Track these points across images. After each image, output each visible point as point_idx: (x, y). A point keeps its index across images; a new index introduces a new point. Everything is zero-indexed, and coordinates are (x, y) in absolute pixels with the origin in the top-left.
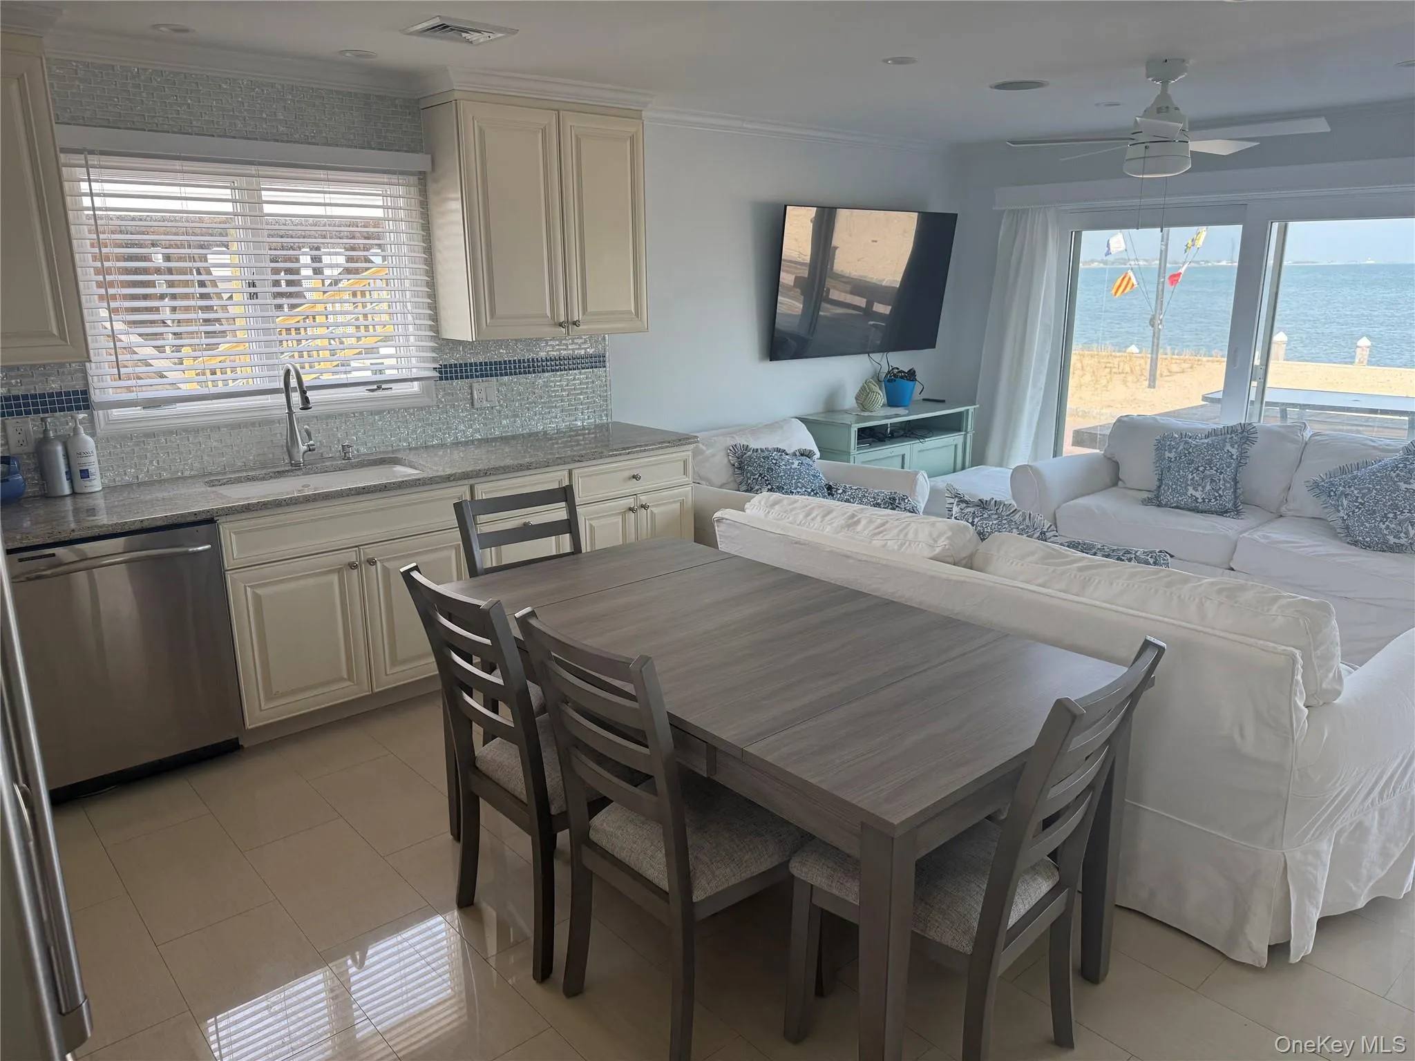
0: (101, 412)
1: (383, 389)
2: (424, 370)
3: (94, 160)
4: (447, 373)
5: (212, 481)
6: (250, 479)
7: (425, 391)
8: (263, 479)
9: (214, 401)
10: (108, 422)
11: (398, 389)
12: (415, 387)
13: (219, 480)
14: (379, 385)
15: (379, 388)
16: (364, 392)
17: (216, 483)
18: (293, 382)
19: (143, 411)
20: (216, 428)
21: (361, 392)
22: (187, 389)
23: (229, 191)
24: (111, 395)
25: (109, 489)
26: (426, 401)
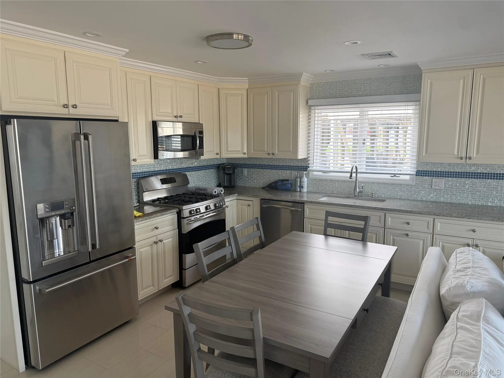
0: (311, 172)
1: (396, 177)
2: (411, 172)
3: (317, 108)
4: (419, 173)
5: (329, 195)
6: (339, 197)
7: (411, 179)
8: (343, 198)
9: (336, 173)
10: (312, 175)
11: (402, 177)
12: (408, 177)
13: (331, 195)
14: (395, 175)
15: (395, 176)
16: (389, 177)
17: (330, 196)
18: (354, 170)
19: (322, 174)
20: (338, 181)
21: (388, 176)
22: (332, 169)
23: (359, 112)
24: (315, 168)
25: (308, 192)
26: (411, 183)
